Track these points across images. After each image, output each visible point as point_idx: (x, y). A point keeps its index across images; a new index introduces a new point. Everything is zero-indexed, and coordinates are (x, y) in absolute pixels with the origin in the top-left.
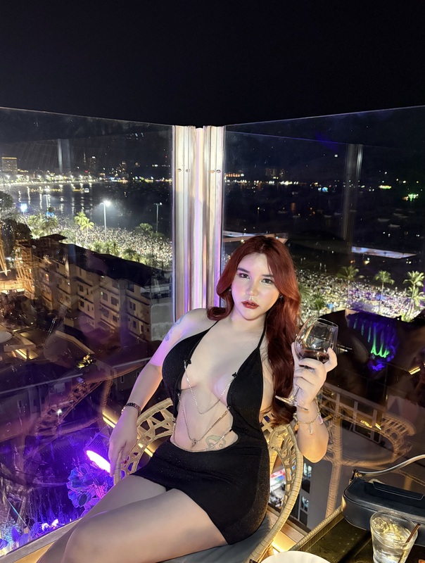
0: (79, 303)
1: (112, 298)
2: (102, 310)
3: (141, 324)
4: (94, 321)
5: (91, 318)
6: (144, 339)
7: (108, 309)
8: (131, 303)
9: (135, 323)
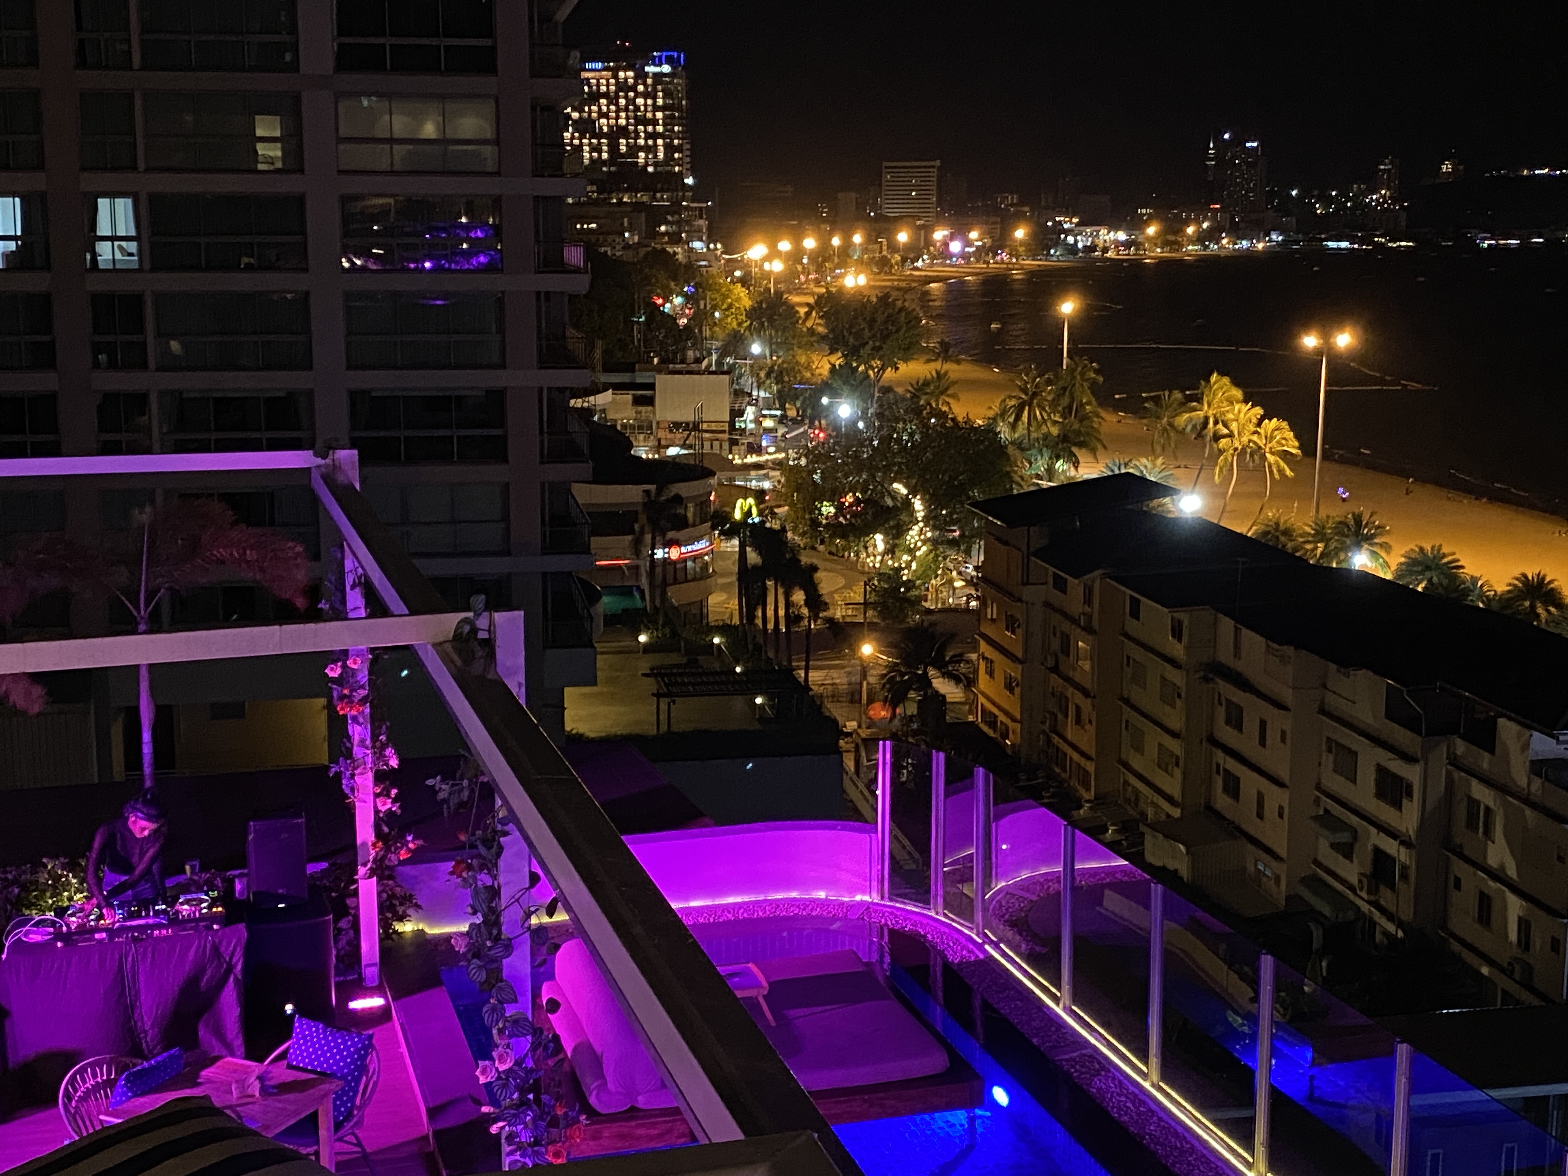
0: (1219, 782)
1: (1382, 772)
2: (1327, 821)
3: (1515, 906)
4: (1281, 869)
5: (1269, 851)
6: (1527, 984)
7: (1354, 820)
8: (1473, 804)
9: (1485, 901)
